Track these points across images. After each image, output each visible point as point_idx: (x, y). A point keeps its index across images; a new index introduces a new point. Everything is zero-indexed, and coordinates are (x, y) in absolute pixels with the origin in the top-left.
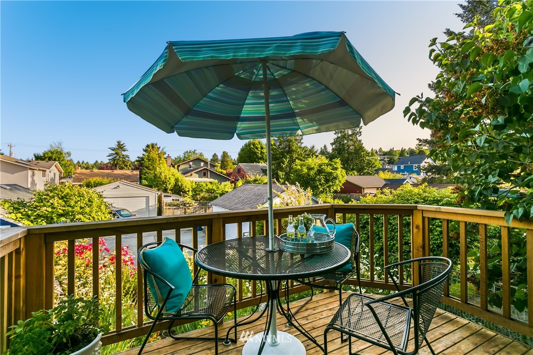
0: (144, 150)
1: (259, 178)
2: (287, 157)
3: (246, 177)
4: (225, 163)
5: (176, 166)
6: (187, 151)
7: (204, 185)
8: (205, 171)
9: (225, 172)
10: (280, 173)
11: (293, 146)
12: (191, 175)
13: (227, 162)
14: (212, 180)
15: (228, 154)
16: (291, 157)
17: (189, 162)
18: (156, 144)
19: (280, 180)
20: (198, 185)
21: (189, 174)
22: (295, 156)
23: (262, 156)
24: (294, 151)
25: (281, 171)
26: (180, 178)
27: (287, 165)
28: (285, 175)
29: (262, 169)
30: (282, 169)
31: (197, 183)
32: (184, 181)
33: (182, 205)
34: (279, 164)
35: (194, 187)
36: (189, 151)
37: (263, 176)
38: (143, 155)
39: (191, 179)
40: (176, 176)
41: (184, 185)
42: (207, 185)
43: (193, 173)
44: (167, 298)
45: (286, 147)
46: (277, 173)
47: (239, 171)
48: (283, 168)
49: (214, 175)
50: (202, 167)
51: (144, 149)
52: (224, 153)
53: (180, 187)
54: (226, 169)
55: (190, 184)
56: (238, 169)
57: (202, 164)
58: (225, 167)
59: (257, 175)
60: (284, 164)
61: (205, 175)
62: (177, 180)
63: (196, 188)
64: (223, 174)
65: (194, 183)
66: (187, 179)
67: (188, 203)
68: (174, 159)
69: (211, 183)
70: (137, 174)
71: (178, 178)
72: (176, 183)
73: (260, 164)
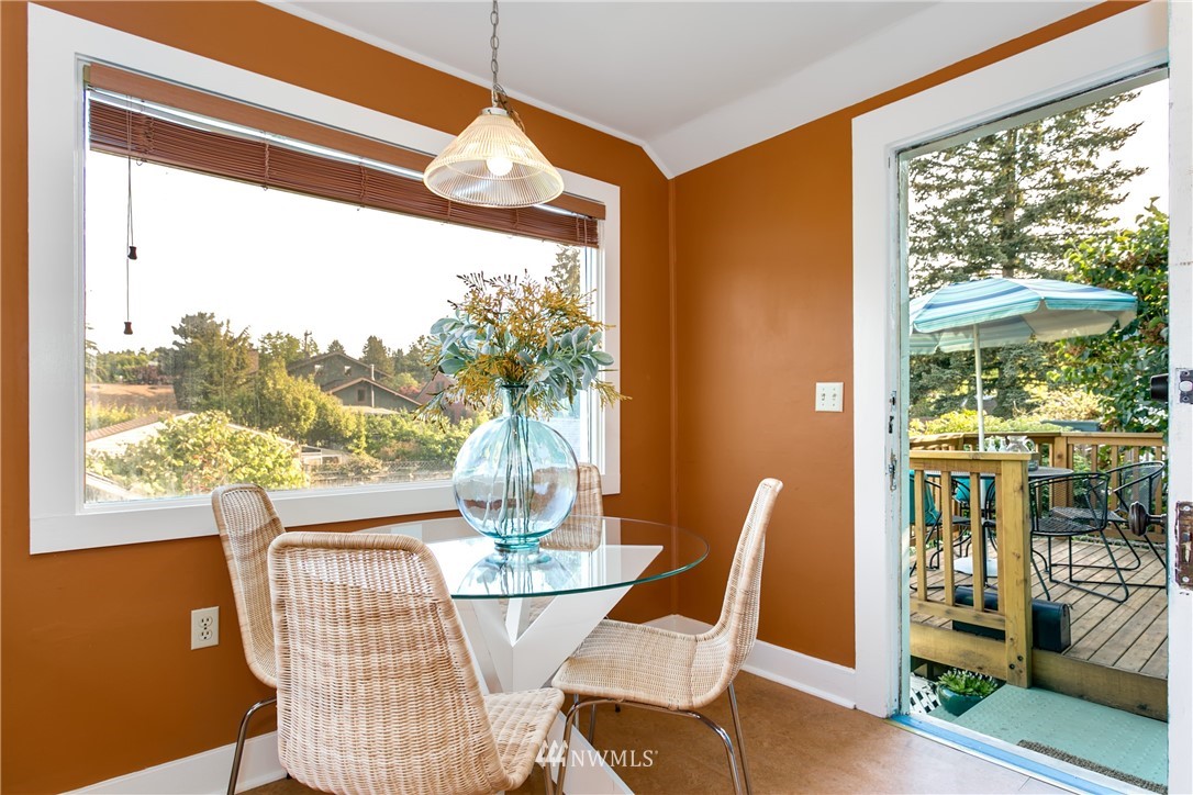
0: (176, 331)
6: (269, 334)
8: (361, 388)
15: (384, 344)
18: (212, 316)
26: (324, 404)
33: (352, 471)
36: (274, 335)
38: (175, 343)
41: (343, 423)
43: (330, 392)
49: (387, 398)
51: (178, 327)
52: (372, 340)
53: (333, 428)
57: (347, 369)
61: (361, 398)
62: (321, 409)
67: (368, 467)
70: (167, 395)
72: (321, 417)
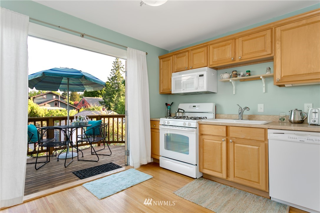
1: (97, 107)
2: (116, 94)
3: (88, 107)
4: (74, 96)
5: (32, 98)
7: (55, 112)
8: (56, 102)
9: (73, 103)
10: (111, 104)
11: (120, 87)
12: (45, 105)
13: (75, 95)
14: (62, 109)
16: (119, 94)
17: (42, 95)
19: (111, 108)
20: (50, 112)
21: (43, 104)
22: (122, 93)
23: (101, 92)
24: (121, 90)
25: (112, 103)
26: (35, 107)
27: (116, 99)
28: (115, 105)
29: (99, 101)
30: (112, 101)
31: (49, 111)
32: (39, 109)
34: (111, 98)
35: (46, 113)
37: (100, 105)
39: (44, 107)
40: (32, 106)
41: (38, 112)
42: (57, 112)
43: (46, 103)
44: (31, 138)
45: (116, 87)
46: (109, 104)
47: (84, 102)
48: (114, 101)
49: (64, 105)
50: (54, 99)
53: (35, 113)
54: (74, 101)
55: (43, 111)
56: (83, 101)
57: (54, 97)
58: (73, 99)
59: (96, 105)
60: (115, 98)
61: (56, 105)
62: (32, 109)
63: (49, 114)
64: (72, 105)
65: (47, 110)
66: (41, 107)
68: (30, 92)
69: (61, 110)
71: (33, 107)
72: (31, 110)
73: (99, 98)
